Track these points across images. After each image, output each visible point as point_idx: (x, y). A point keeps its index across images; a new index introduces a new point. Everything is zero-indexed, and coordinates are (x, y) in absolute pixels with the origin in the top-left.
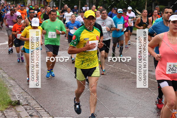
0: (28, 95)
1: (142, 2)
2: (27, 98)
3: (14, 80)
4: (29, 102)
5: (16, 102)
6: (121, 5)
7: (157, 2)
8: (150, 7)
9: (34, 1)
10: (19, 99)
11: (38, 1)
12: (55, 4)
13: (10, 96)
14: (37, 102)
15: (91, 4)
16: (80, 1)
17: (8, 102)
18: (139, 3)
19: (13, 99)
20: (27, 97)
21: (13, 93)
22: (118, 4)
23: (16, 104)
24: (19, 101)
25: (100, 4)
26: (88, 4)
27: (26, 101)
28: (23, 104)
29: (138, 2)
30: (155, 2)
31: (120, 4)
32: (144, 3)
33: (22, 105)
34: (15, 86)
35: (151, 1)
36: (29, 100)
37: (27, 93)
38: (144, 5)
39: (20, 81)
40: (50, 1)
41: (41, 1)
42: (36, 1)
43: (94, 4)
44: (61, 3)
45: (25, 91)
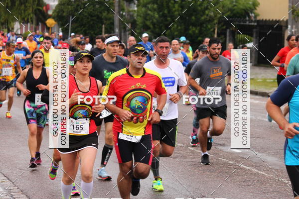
0: (12, 185)
1: (209, 29)
2: (11, 191)
6: (174, 33)
7: (234, 29)
8: (223, 36)
9: (25, 26)
11: (32, 25)
15: (123, 31)
16: (103, 26)
18: (205, 29)
20: (12, 188)
26: (117, 30)
29: (203, 28)
31: (171, 31)
32: (212, 30)
35: (224, 27)
36: (15, 194)
37: (11, 181)
38: (213, 33)
40: (52, 26)
41: (37, 24)
42: (29, 24)
43: (128, 31)
44: (71, 29)
45: (8, 179)
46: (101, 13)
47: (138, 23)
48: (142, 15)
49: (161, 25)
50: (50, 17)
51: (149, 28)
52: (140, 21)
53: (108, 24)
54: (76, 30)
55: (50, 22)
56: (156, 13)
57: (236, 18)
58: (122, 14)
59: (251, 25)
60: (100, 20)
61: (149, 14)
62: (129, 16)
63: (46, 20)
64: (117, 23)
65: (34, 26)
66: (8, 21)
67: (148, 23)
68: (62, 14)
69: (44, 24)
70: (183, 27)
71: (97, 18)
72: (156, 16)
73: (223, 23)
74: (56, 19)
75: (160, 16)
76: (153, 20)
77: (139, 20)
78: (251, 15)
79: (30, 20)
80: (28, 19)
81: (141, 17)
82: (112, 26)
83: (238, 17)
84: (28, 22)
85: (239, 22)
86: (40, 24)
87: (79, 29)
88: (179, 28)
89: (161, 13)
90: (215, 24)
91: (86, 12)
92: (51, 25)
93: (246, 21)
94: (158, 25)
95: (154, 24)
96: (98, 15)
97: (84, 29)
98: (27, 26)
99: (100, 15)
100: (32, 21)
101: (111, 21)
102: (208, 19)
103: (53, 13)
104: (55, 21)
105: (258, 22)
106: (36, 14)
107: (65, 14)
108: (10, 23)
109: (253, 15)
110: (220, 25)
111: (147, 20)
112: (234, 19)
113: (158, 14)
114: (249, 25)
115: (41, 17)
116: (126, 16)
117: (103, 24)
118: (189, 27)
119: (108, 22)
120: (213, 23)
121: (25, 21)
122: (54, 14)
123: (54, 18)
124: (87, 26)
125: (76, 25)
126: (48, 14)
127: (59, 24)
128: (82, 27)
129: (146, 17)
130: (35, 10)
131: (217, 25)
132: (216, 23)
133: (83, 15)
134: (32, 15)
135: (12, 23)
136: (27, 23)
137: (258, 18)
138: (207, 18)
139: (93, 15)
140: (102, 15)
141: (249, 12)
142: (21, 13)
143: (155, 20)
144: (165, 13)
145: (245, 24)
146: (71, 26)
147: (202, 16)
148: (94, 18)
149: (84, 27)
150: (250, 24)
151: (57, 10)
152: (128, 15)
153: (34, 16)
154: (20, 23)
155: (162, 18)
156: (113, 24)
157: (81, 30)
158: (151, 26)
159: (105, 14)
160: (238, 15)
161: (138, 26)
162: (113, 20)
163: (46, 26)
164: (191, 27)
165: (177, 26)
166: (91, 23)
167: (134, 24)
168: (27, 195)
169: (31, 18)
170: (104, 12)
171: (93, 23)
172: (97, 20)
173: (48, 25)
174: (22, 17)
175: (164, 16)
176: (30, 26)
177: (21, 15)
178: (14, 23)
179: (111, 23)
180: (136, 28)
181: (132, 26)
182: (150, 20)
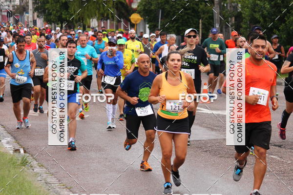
9: (104, 23)
11: (112, 22)
12: (150, 28)
15: (224, 26)
16: (201, 21)
25: (244, 26)
31: (286, 25)
40: (138, 23)
41: (119, 21)
42: (109, 21)
43: (232, 26)
46: (197, 5)
47: (243, 15)
48: (249, 6)
49: (273, 17)
50: (134, 11)
51: (259, 22)
53: (206, 19)
55: (135, 17)
56: (267, 3)
58: (224, 5)
60: (196, 14)
61: (257, 5)
62: (232, 8)
63: (130, 16)
64: (217, 16)
65: (115, 23)
66: (82, 18)
67: (257, 16)
68: (149, 7)
69: (128, 20)
71: (193, 12)
72: (268, 6)
74: (142, 14)
75: (272, 7)
76: (263, 12)
77: (246, 13)
79: (110, 16)
80: (108, 15)
81: (247, 8)
82: (211, 21)
84: (107, 18)
86: (122, 20)
89: (273, 3)
91: (178, 4)
92: (136, 21)
94: (269, 18)
95: (264, 17)
96: (193, 8)
97: (176, 25)
98: (107, 23)
99: (196, 7)
100: (113, 17)
101: (211, 15)
103: (138, 6)
104: (141, 16)
106: (117, 9)
107: (153, 8)
108: (86, 20)
111: (255, 12)
113: (270, 4)
115: (123, 11)
116: (229, 8)
117: (199, 19)
119: (206, 16)
121: (103, 17)
122: (140, 8)
123: (139, 13)
124: (180, 21)
126: (132, 9)
127: (145, 20)
128: (174, 23)
129: (254, 8)
130: (117, 4)
135: (88, 20)
136: (107, 20)
140: (199, 8)
142: (100, 7)
143: (265, 12)
144: (278, 3)
146: (161, 22)
148: (189, 11)
149: (177, 23)
151: (144, 3)
152: (230, 7)
153: (116, 11)
154: (97, 20)
155: (274, 9)
156: (212, 18)
157: (173, 27)
158: (261, 20)
161: (244, 20)
163: (131, 22)
166: (186, 17)
167: (238, 17)
170: (201, 4)
171: (188, 18)
172: (193, 14)
173: (133, 22)
174: (101, 12)
175: (276, 6)
176: (110, 23)
177: (99, 10)
178: (91, 20)
179: (209, 17)
180: (242, 21)
181: (235, 20)
182: (259, 12)
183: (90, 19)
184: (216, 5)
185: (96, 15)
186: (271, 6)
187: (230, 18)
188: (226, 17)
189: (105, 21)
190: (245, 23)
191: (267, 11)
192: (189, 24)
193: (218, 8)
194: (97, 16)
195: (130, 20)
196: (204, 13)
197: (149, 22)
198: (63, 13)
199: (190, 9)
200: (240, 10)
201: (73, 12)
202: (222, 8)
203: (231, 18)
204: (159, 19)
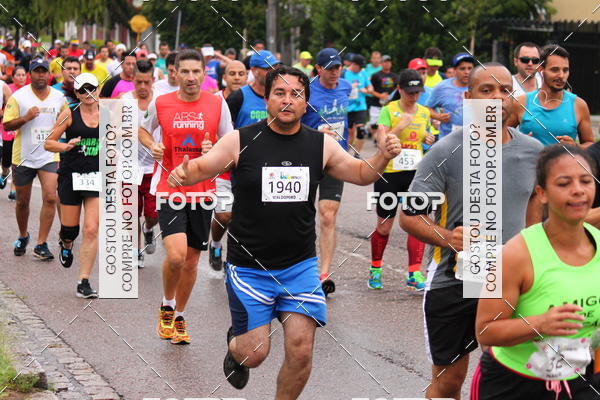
0: (72, 353)
2: (70, 366)
3: (23, 300)
4: (77, 378)
5: (35, 381)
6: (387, 47)
7: (507, 40)
8: (486, 54)
9: (87, 29)
10: (42, 370)
11: (100, 29)
13: (11, 357)
14: (107, 380)
15: (283, 42)
16: (245, 32)
17: (7, 379)
18: (449, 39)
19: (22, 370)
20: (72, 360)
21: (20, 347)
22: (378, 42)
23: (35, 386)
24: (42, 375)
25: (314, 42)
26: (272, 40)
27: (68, 374)
28: (56, 387)
29: (446, 38)
30: (501, 40)
31: (382, 42)
32: (465, 40)
33: (53, 390)
34: (27, 322)
35: (489, 36)
36: (79, 372)
37: (69, 346)
39: (45, 304)
40: (143, 30)
41: (112, 27)
42: (95, 27)
43: (295, 41)
44: (180, 37)
45: (64, 341)
47: (314, 25)
48: (323, 9)
50: (137, 12)
51: (338, 36)
52: (319, 23)
53: (254, 28)
54: (191, 38)
55: (138, 22)
56: (352, 7)
57: (513, 19)
58: (283, 8)
59: (542, 33)
60: (238, 20)
61: (337, 8)
62: (296, 12)
63: (130, 18)
64: (271, 24)
65: (105, 30)
66: (53, 19)
67: (336, 26)
68: (162, 7)
69: (126, 27)
70: (406, 34)
71: (233, 16)
72: (353, 11)
73: (485, 28)
74: (149, 16)
75: (360, 13)
76: (345, 21)
77: (318, 21)
78: (539, 11)
79: (96, 18)
80: (93, 16)
81: (320, 13)
82: (262, 32)
83: (516, 16)
84: (92, 22)
85: (516, 26)
86: (117, 26)
87: (196, 37)
88: (399, 36)
89: (362, 6)
90: (469, 30)
92: (140, 28)
93: (532, 23)
95: (347, 29)
96: (234, 10)
97: (205, 37)
98: (92, 30)
99: (238, 9)
100: (101, 21)
101: (261, 21)
102: (456, 20)
103: (144, 4)
104: (149, 20)
105: (557, 24)
106: (109, 6)
107: (167, 7)
108: (58, 24)
109: (544, 11)
110: (480, 32)
111: (333, 19)
112: (507, 19)
113: (357, 7)
114: (537, 32)
115: (120, 12)
116: (291, 12)
117: (243, 28)
118: (419, 34)
119: (254, 23)
120: (468, 27)
121: (85, 20)
122: (145, 7)
123: (145, 14)
124: (212, 30)
125: (191, 28)
126: (133, 8)
127: (153, 27)
128: (202, 33)
129: (331, 13)
131: (474, 32)
132: (473, 27)
133: (204, 8)
134: (100, 8)
135: (61, 24)
136: (92, 24)
137: (555, 18)
138: (454, 18)
139: (225, 9)
140: (243, 10)
141: (536, 6)
143: (349, 21)
144: (371, 7)
145: (529, 29)
146: (181, 32)
147: (445, 13)
148: (226, 15)
149: (206, 33)
150: (540, 30)
152: (294, 10)
153: (106, 11)
154: (77, 24)
155: (363, 17)
156: (263, 27)
157: (201, 39)
158: (343, 33)
159: (247, 8)
160: (514, 12)
161: (315, 33)
162: (264, 20)
163: (131, 30)
164: (422, 35)
165: (395, 34)
166: (221, 25)
167: (306, 27)
168: (102, 376)
169: (99, 14)
170: (247, 4)
171: (225, 26)
172: (233, 20)
173: (134, 29)
174: (82, 11)
175: (368, 12)
176: (97, 30)
177: (80, 8)
178: (66, 24)
179: (260, 25)
180: (311, 35)
181: (302, 32)
182: (339, 20)
183: (64, 22)
184: (270, 7)
185: (73, 16)
186: (358, 12)
187: (292, 30)
188: (286, 26)
189: (89, 27)
190: (317, 37)
191: (352, 19)
192: (226, 36)
193: (274, 12)
194: (76, 17)
195: (129, 27)
196: (251, 18)
197: (161, 29)
198: (20, 11)
199: (227, 11)
200: (308, 16)
201: (36, 11)
202: (280, 12)
203: (295, 27)
204: (176, 26)
